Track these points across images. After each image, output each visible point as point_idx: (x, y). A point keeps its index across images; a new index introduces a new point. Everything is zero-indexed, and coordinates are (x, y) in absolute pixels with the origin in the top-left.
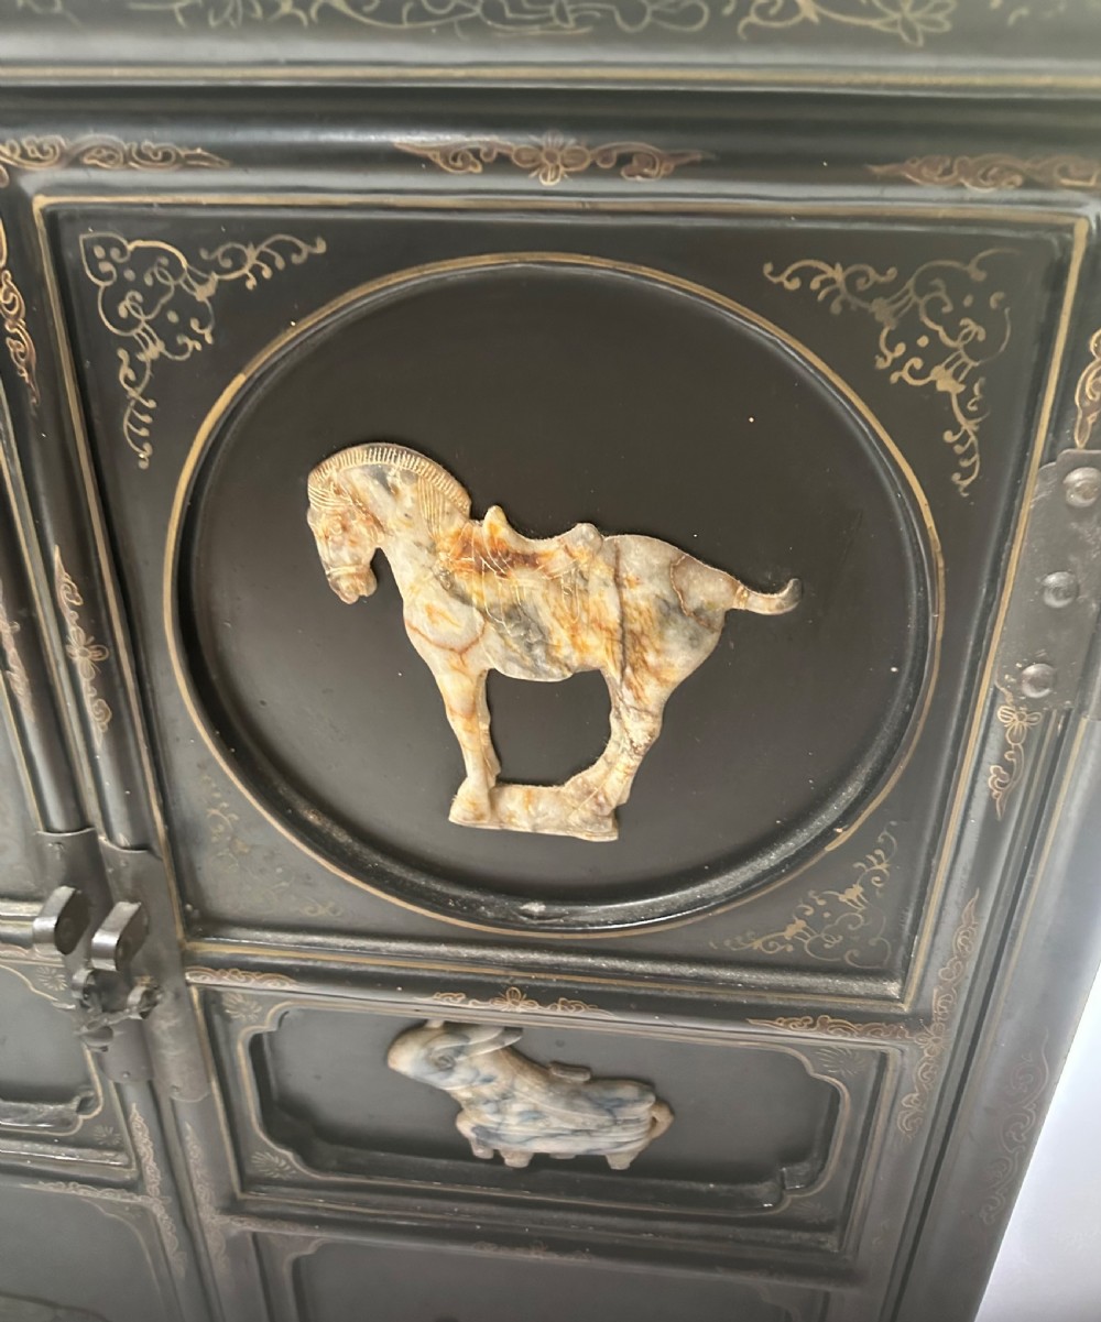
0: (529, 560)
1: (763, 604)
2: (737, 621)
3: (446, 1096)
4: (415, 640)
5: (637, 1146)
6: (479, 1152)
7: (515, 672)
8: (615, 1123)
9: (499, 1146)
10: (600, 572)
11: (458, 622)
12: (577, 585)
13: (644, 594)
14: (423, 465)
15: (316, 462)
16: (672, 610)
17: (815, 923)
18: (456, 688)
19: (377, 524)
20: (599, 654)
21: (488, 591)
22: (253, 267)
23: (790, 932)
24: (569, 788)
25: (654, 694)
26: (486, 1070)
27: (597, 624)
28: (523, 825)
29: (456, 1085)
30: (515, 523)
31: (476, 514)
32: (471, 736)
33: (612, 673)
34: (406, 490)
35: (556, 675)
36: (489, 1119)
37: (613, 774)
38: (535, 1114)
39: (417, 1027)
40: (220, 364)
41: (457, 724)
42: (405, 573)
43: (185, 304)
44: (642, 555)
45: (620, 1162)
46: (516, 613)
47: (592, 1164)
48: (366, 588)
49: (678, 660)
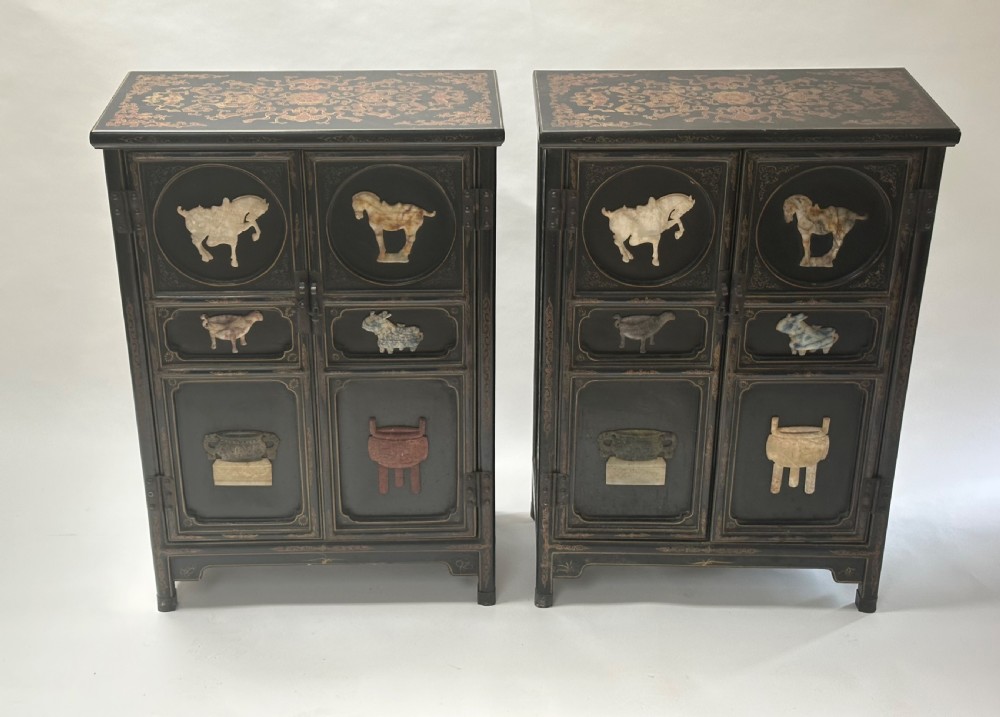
0: (822, 212)
1: (862, 218)
2: (858, 221)
3: (787, 335)
4: (799, 229)
5: (830, 345)
6: (794, 353)
7: (818, 233)
8: (827, 338)
9: (799, 349)
10: (834, 214)
11: (808, 224)
12: (830, 217)
13: (842, 218)
14: (805, 198)
15: (787, 198)
16: (847, 220)
17: (871, 280)
18: (805, 237)
19: (797, 208)
20: (833, 230)
21: (815, 219)
22: (787, 170)
23: (866, 282)
24: (825, 257)
25: (842, 235)
26: (800, 326)
27: (834, 223)
28: (815, 265)
29: (792, 333)
30: (820, 207)
31: (813, 205)
32: (807, 246)
33: (835, 233)
34: (803, 202)
35: (825, 233)
36: (797, 341)
37: (834, 253)
38: (808, 338)
39: (783, 316)
40: (777, 184)
41: (804, 245)
42: (800, 216)
43: (775, 174)
44: (842, 211)
45: (826, 351)
46: (820, 222)
47: (819, 352)
48: (792, 219)
49: (847, 229)
